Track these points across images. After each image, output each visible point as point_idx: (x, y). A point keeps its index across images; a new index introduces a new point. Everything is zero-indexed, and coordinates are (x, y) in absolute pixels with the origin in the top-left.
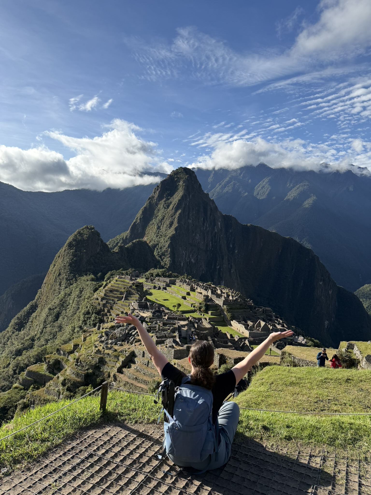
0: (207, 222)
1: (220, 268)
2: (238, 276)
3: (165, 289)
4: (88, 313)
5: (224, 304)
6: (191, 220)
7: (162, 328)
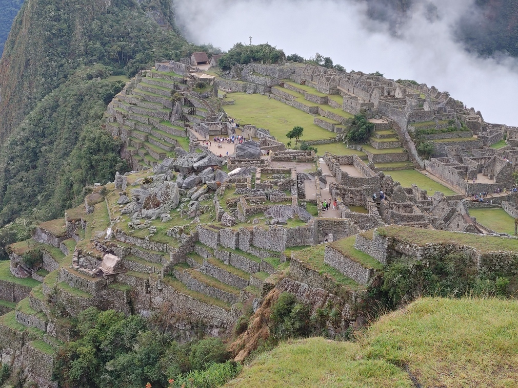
3: (269, 89)
4: (97, 151)
5: (409, 122)
7: (258, 182)
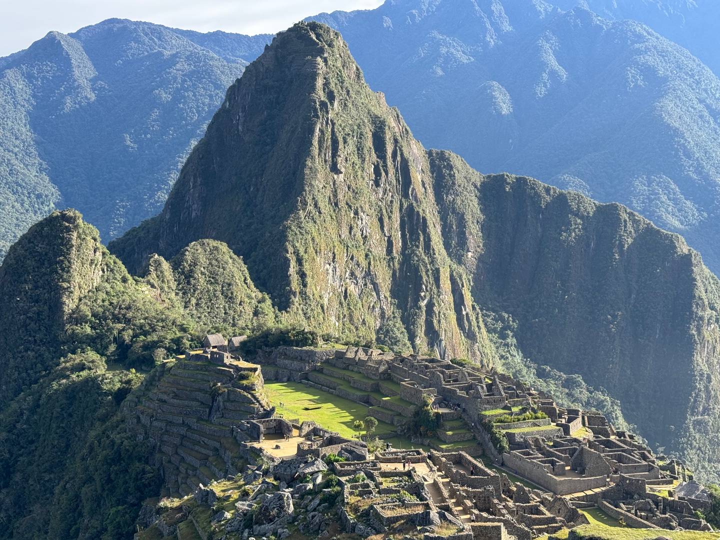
0: (387, 174)
1: (430, 306)
2: (482, 325)
3: (305, 376)
4: (117, 460)
5: (480, 410)
6: (341, 173)
7: (382, 487)
